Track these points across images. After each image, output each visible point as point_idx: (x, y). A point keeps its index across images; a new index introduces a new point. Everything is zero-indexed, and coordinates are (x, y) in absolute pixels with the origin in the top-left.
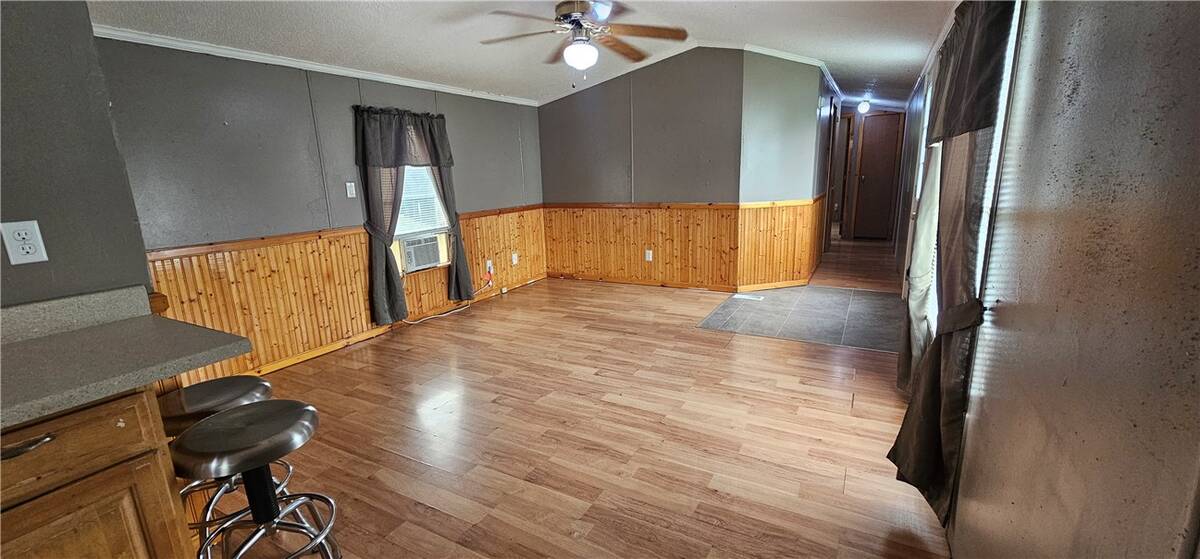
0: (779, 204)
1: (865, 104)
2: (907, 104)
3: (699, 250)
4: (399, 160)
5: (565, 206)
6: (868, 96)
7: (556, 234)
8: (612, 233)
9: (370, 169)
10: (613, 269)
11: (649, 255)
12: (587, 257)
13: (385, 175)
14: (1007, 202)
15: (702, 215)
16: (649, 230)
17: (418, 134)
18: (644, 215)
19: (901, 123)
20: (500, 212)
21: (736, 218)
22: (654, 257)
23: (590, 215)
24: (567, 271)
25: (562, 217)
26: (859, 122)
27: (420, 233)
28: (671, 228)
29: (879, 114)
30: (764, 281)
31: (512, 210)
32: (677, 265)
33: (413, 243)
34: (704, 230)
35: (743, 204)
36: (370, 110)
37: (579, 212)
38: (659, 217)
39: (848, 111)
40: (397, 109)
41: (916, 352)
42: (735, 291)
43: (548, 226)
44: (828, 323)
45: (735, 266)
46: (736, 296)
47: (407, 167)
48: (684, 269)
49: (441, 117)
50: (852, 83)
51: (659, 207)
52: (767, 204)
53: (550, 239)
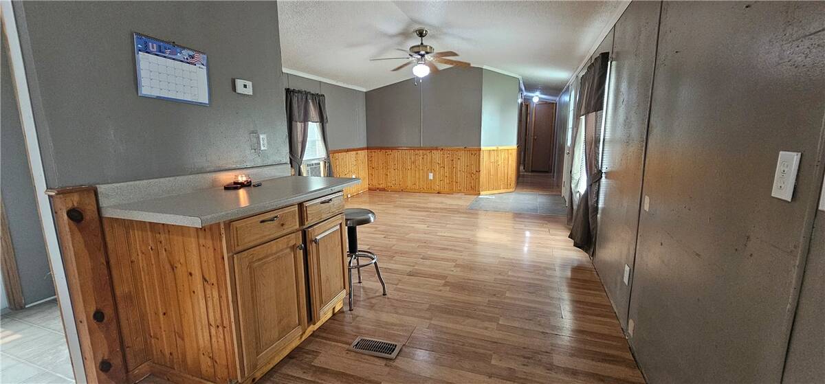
0: (500, 148)
1: (536, 97)
2: (558, 99)
3: (459, 172)
4: (306, 120)
5: (381, 149)
6: (538, 93)
7: (375, 165)
8: (409, 164)
9: (294, 123)
10: (409, 184)
11: (431, 176)
12: (394, 178)
13: (299, 126)
14: (607, 137)
15: (461, 153)
16: (431, 162)
17: (313, 104)
18: (428, 154)
19: (554, 108)
20: (348, 151)
21: (480, 155)
22: (434, 177)
23: (396, 154)
24: (381, 186)
25: (378, 156)
26: (533, 107)
27: (313, 160)
28: (444, 159)
29: (544, 103)
30: (493, 189)
31: (354, 150)
32: (447, 181)
33: (310, 165)
34: (463, 160)
35: (483, 148)
36: (294, 91)
37: (389, 152)
38: (437, 155)
39: (527, 102)
40: (305, 91)
41: (575, 207)
42: (479, 194)
43: (370, 159)
44: (530, 206)
45: (479, 181)
46: (480, 196)
47: (309, 123)
48: (451, 183)
49: (324, 96)
50: (530, 86)
51: (437, 149)
52: (495, 148)
53: (371, 167)
